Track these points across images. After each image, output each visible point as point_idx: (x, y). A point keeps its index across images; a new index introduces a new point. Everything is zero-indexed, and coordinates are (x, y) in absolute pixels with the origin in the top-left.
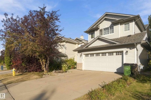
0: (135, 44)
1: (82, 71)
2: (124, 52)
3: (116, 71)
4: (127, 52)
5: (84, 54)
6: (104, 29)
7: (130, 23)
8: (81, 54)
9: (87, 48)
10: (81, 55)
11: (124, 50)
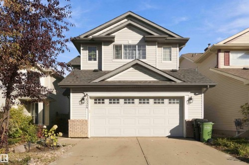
0: (208, 86)
1: (86, 139)
2: (186, 99)
3: (169, 134)
4: (190, 99)
5: (91, 98)
6: (125, 46)
7: (172, 49)
8: (81, 95)
9: (103, 83)
10: (83, 99)
11: (187, 95)
